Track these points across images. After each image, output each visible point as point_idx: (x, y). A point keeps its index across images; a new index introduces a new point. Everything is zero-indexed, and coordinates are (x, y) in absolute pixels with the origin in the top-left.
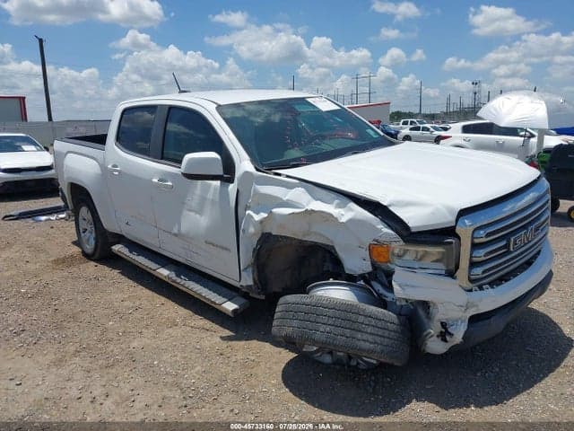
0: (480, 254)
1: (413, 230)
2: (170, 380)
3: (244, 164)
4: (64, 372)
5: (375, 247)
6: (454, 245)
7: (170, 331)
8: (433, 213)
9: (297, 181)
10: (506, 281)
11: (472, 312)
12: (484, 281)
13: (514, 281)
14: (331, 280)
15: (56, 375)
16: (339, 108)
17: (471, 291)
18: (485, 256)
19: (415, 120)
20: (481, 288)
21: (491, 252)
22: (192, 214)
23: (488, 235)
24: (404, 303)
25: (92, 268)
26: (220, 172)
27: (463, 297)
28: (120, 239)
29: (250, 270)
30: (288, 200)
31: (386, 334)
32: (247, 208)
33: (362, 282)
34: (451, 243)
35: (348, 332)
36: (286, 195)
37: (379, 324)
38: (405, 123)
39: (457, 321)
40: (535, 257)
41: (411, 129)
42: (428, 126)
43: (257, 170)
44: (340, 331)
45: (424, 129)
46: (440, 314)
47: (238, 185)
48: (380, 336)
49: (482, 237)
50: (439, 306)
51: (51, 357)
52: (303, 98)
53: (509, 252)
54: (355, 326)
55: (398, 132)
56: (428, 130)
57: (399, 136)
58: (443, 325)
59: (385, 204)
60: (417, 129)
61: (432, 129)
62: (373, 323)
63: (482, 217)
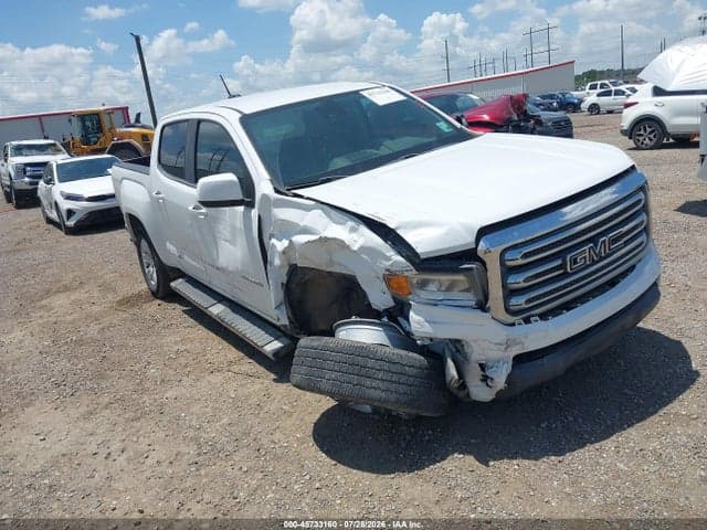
0: (518, 280)
1: (422, 257)
2: (191, 433)
3: (264, 185)
4: (89, 426)
5: (390, 278)
6: (475, 271)
7: (211, 378)
8: (447, 234)
9: (313, 203)
10: (568, 310)
11: (516, 351)
12: (533, 312)
13: (580, 309)
14: (354, 318)
15: (82, 429)
16: (402, 98)
17: (513, 325)
18: (524, 281)
19: (607, 82)
20: (527, 321)
21: (537, 276)
22: (227, 244)
23: (526, 256)
24: (427, 342)
25: (155, 308)
26: (239, 196)
27: (502, 333)
28: (180, 274)
29: (283, 307)
30: (305, 226)
31: (403, 379)
32: (271, 236)
33: (385, 319)
34: (471, 269)
35: (355, 379)
36: (303, 219)
37: (394, 368)
38: (593, 87)
39: (498, 362)
40: (624, 275)
41: (599, 95)
42: (623, 88)
43: (277, 191)
44: (346, 377)
45: (618, 93)
46: (477, 353)
47: (259, 209)
48: (395, 382)
49: (516, 259)
50: (473, 344)
51: (83, 409)
52: (357, 92)
53: (566, 275)
54: (364, 371)
55: (581, 101)
56: (623, 93)
57: (582, 105)
58: (482, 367)
59: (392, 226)
60: (608, 93)
61: (628, 92)
62: (386, 368)
63: (516, 234)
